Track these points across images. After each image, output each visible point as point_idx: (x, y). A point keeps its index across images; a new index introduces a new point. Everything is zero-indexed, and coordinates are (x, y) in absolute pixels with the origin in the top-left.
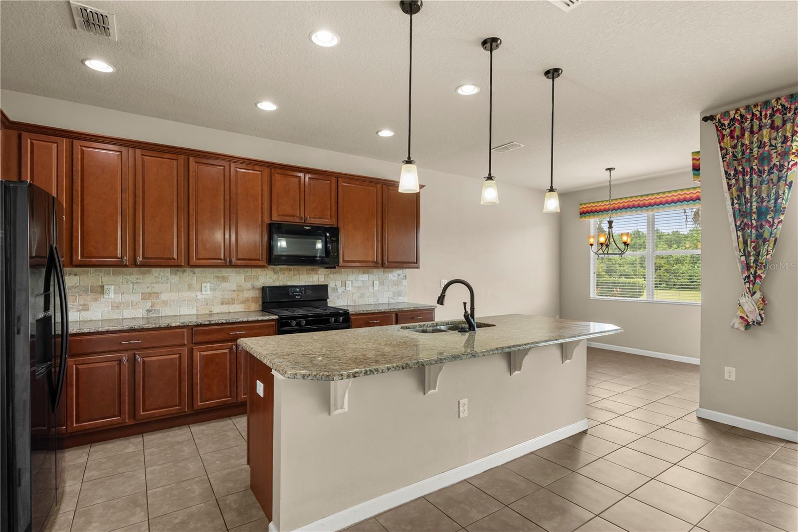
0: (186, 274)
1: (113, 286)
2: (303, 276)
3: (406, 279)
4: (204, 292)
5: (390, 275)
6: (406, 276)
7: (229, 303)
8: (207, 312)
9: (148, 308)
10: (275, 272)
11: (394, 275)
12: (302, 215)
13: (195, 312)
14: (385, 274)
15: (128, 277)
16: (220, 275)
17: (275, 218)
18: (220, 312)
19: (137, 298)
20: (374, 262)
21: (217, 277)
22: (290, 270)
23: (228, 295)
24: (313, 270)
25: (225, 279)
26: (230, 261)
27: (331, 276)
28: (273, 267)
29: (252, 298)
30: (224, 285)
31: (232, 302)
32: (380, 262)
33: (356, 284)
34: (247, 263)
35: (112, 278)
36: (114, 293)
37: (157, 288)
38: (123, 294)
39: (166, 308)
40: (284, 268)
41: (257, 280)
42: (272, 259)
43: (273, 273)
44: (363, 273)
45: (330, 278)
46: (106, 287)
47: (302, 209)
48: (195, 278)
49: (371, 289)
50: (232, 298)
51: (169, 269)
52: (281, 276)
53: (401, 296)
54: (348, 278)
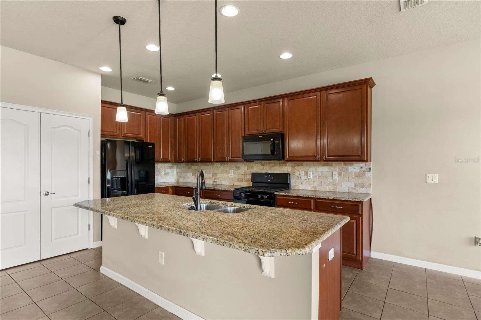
0: (225, 166)
2: (277, 167)
3: (370, 171)
4: (231, 175)
5: (350, 167)
6: (370, 169)
7: (240, 181)
8: (232, 184)
9: (214, 180)
10: (262, 165)
11: (355, 168)
12: (262, 129)
14: (345, 167)
16: (237, 166)
18: (237, 185)
19: (212, 175)
22: (270, 163)
23: (241, 177)
25: (239, 168)
30: (239, 171)
32: (320, 156)
33: (316, 174)
34: (235, 159)
35: (204, 166)
37: (216, 171)
38: (207, 173)
39: (218, 181)
40: (266, 162)
41: (253, 169)
44: (323, 165)
45: (295, 168)
47: (262, 125)
48: (228, 167)
49: (330, 179)
50: (242, 179)
52: (265, 167)
53: (364, 187)
54: (310, 169)
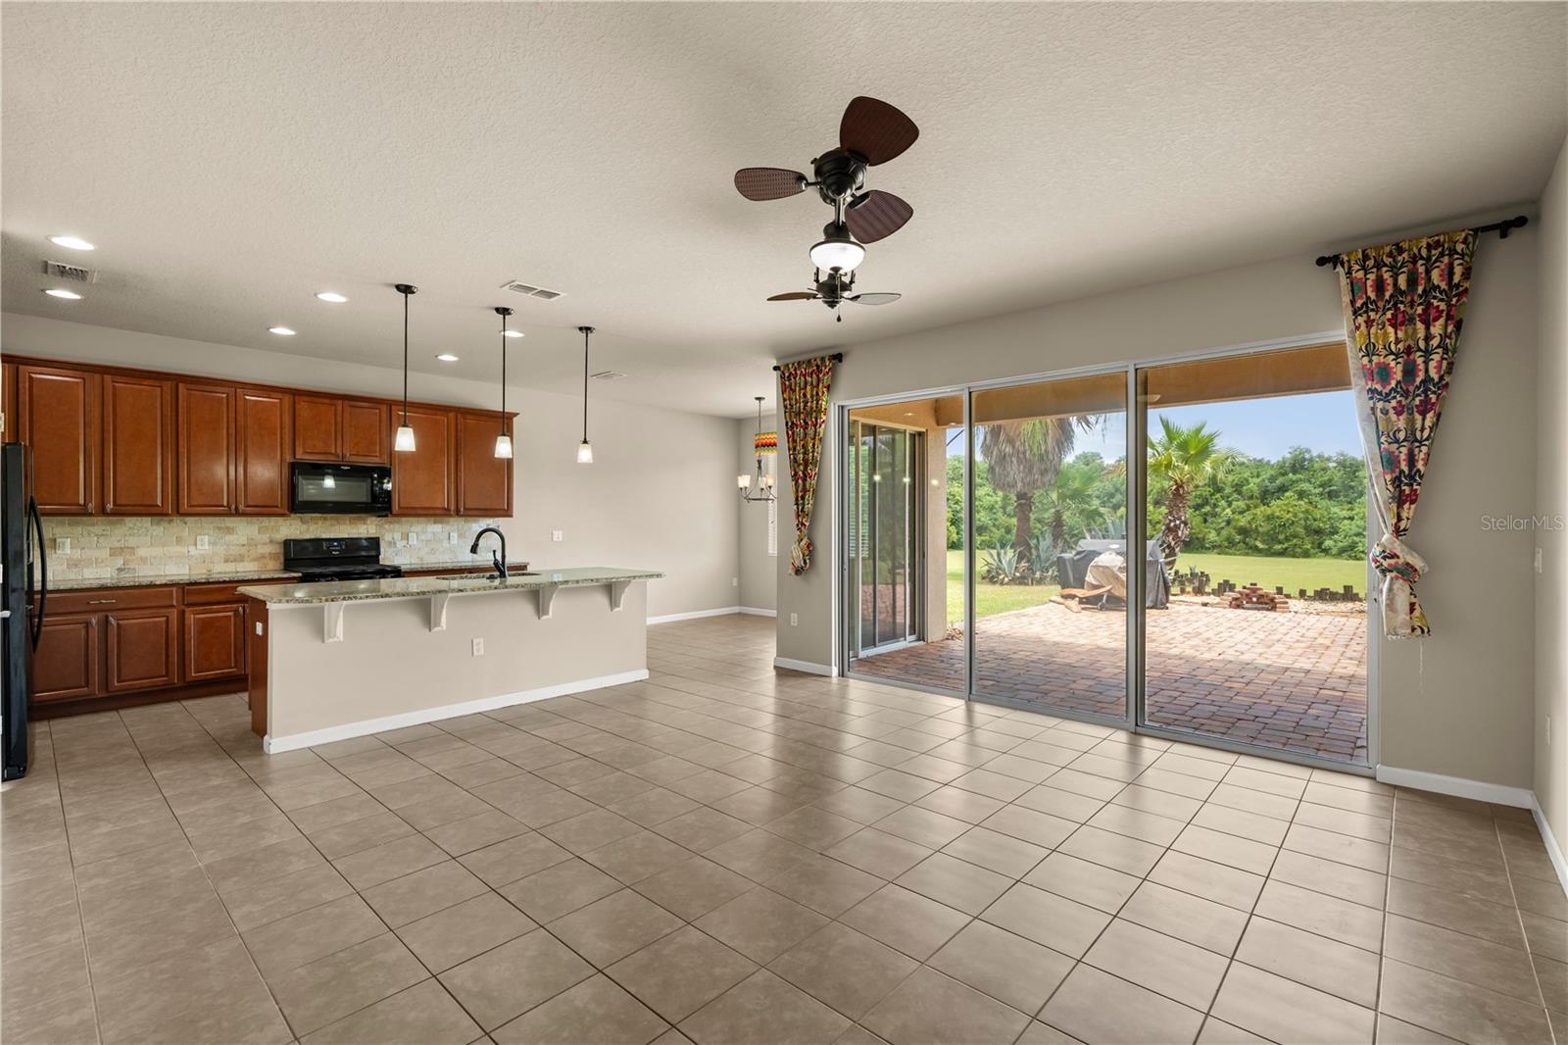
0: (174, 524)
1: (69, 540)
2: (343, 526)
4: (199, 547)
5: (474, 525)
7: (235, 561)
8: (205, 571)
9: (119, 566)
10: (303, 522)
12: (339, 451)
13: (187, 572)
15: (91, 528)
16: (222, 525)
17: (300, 455)
18: (223, 571)
19: (105, 553)
20: (444, 509)
21: (219, 528)
22: (325, 519)
23: (235, 551)
24: (359, 519)
25: (230, 531)
26: (236, 508)
27: (386, 526)
28: (300, 515)
29: (270, 554)
30: (229, 538)
31: (240, 559)
32: (452, 508)
33: (423, 537)
34: (261, 510)
35: (67, 529)
36: (71, 548)
37: (132, 541)
38: (83, 548)
39: (145, 566)
40: (315, 517)
41: (277, 531)
42: (296, 506)
43: (300, 523)
44: (433, 523)
45: (384, 528)
46: (58, 540)
47: (339, 443)
48: (187, 529)
49: (445, 544)
50: (240, 555)
51: (149, 519)
52: (312, 527)
54: (412, 529)
